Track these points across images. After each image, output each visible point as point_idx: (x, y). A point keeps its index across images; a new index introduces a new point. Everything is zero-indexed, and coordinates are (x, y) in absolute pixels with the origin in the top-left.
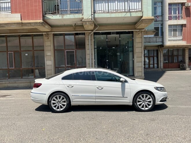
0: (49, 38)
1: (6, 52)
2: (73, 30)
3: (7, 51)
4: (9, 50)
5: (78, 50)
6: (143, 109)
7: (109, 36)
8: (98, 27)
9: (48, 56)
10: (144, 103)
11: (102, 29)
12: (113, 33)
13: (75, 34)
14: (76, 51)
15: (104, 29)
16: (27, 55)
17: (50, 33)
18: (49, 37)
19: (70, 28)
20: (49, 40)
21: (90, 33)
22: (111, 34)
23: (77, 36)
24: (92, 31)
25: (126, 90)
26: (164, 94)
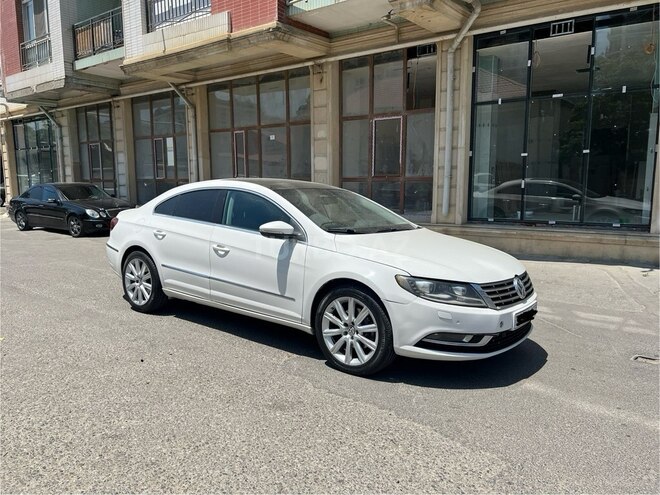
0: (324, 80)
1: (230, 133)
2: (394, 40)
3: (233, 128)
4: (235, 125)
5: (413, 113)
6: (341, 358)
7: (539, 43)
8: (478, 10)
9: (319, 139)
10: (348, 336)
11: (506, 17)
12: (562, 27)
13: (406, 55)
14: (405, 119)
15: (516, 14)
16: (272, 138)
17: (324, 60)
18: (324, 75)
19: (384, 34)
20: (324, 85)
21: (453, 40)
22: (549, 36)
23: (414, 60)
24: (457, 31)
25: (291, 269)
26: (440, 314)
